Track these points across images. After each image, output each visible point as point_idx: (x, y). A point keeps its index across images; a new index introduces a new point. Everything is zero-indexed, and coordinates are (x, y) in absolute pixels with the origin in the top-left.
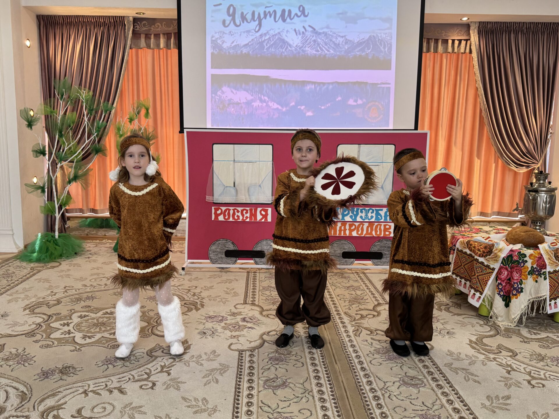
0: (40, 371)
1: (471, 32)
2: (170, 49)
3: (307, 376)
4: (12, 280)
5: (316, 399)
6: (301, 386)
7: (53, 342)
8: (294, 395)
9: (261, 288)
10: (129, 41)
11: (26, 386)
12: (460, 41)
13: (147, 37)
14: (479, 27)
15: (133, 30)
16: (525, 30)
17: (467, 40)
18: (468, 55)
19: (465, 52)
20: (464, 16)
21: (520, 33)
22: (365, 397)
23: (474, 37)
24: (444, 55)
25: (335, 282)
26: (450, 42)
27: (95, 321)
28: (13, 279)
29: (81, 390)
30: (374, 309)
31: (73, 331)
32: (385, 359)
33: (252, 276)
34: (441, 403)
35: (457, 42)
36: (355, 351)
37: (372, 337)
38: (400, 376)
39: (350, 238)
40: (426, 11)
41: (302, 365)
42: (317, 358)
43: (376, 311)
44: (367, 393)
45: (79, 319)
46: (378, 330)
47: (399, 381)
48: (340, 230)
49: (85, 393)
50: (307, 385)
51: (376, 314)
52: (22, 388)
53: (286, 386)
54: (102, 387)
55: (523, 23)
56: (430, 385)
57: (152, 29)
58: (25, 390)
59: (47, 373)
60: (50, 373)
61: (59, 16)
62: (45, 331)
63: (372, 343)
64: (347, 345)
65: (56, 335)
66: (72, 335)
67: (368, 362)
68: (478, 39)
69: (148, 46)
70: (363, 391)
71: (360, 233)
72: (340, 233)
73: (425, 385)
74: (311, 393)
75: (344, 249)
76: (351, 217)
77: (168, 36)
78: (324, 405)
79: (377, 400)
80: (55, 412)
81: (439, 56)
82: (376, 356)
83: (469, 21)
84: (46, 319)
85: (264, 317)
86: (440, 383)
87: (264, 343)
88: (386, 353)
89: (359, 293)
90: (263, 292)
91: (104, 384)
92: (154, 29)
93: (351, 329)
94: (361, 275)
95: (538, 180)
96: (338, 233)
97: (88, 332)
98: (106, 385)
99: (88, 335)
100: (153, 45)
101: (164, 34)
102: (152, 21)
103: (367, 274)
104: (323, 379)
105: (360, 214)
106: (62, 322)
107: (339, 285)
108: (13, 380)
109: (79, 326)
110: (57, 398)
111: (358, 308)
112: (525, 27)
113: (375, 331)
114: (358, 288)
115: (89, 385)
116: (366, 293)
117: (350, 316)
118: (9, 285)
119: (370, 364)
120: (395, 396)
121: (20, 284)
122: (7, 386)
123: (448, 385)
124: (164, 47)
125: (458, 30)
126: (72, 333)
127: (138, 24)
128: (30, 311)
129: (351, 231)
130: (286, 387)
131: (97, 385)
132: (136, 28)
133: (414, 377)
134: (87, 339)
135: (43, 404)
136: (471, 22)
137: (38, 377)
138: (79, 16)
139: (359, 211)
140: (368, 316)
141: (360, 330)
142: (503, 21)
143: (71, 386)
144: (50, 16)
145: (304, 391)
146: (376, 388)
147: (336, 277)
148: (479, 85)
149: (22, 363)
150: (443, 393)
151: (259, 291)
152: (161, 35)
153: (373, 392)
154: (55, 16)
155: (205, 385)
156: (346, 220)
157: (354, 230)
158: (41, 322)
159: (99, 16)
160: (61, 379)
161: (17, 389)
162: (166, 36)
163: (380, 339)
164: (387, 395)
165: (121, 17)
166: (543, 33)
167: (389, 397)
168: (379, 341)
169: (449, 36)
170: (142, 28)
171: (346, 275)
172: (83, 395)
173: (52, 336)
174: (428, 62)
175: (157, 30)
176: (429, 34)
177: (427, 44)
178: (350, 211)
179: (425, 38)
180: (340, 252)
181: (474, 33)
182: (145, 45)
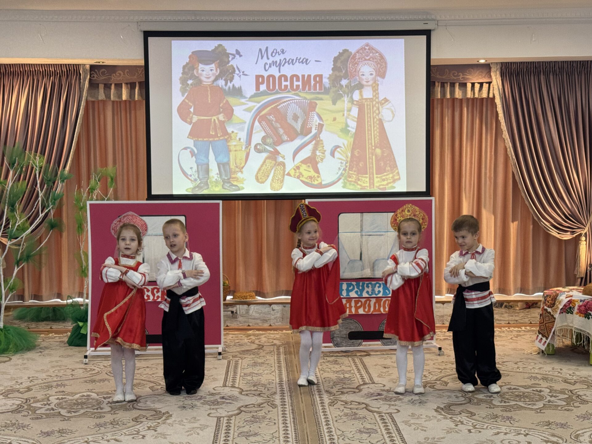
1: (492, 74)
2: (134, 100)
10: (84, 93)
12: (481, 84)
13: (107, 87)
14: (501, 68)
15: (90, 79)
16: (558, 70)
17: (489, 84)
19: (488, 97)
20: (481, 59)
21: (551, 73)
23: (496, 80)
24: (464, 100)
26: (469, 86)
35: (477, 86)
39: (357, 316)
55: (555, 62)
57: (113, 78)
68: (501, 83)
69: (108, 98)
71: (366, 310)
75: (350, 329)
76: (356, 292)
77: (131, 85)
81: (459, 101)
83: (488, 62)
92: (115, 78)
100: (114, 96)
101: (127, 84)
102: (112, 69)
105: (366, 289)
112: (557, 67)
124: (127, 99)
125: (478, 72)
127: (96, 73)
129: (357, 308)
132: (94, 77)
136: (492, 63)
138: (24, 64)
139: (365, 285)
142: (530, 61)
148: (506, 135)
152: (123, 85)
156: (352, 296)
157: (360, 307)
159: (49, 65)
162: (129, 86)
165: (76, 65)
166: (580, 74)
169: (467, 79)
170: (100, 78)
174: (445, 110)
175: (118, 79)
176: (444, 77)
177: (443, 88)
178: (355, 287)
179: (438, 82)
180: (346, 332)
181: (496, 76)
182: (103, 96)
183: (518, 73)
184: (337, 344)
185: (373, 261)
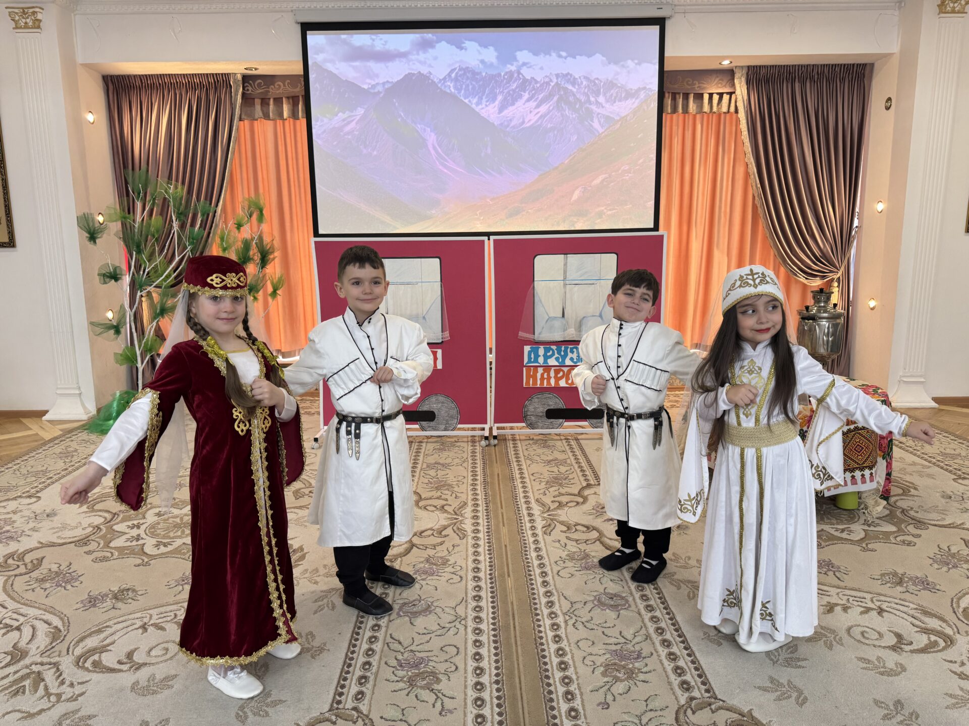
0: (87, 597)
1: (735, 81)
2: (298, 119)
3: (464, 596)
4: (71, 461)
5: (470, 630)
6: (453, 612)
7: (112, 553)
8: (439, 624)
9: (425, 466)
10: (237, 110)
11: (62, 619)
12: (721, 95)
13: (265, 102)
14: (747, 74)
15: (243, 94)
16: (816, 76)
17: (731, 94)
18: (735, 115)
19: (728, 112)
20: (725, 58)
21: (808, 80)
22: (539, 626)
23: (741, 89)
24: (698, 116)
25: (532, 453)
26: (706, 97)
27: (178, 520)
28: (73, 459)
29: (139, 623)
30: (579, 494)
31: (144, 536)
32: (580, 569)
33: (416, 447)
34: (647, 632)
35: (716, 98)
36: (540, 557)
37: (568, 535)
38: (595, 594)
39: (557, 390)
40: (667, 54)
41: (459, 579)
42: (483, 570)
43: (582, 497)
44: (544, 619)
45: (156, 518)
46: (579, 524)
47: (593, 601)
48: (542, 379)
49: (144, 628)
50: (461, 611)
51: (580, 500)
52: (56, 622)
53: (430, 612)
54: (169, 619)
55: (813, 65)
56: (637, 606)
57: (271, 90)
58: (60, 625)
59: (95, 599)
60: (99, 600)
61: (135, 76)
62: (103, 537)
63: (566, 545)
64: (530, 548)
65: (119, 542)
66: (141, 542)
67: (555, 572)
68: (746, 93)
69: (266, 116)
70: (538, 617)
72: (542, 383)
73: (630, 606)
74: (463, 622)
75: (549, 405)
76: (557, 359)
77: (294, 100)
78: (478, 638)
79: (556, 630)
80: (96, 657)
81: (691, 117)
82: (569, 564)
83: (732, 65)
84: (108, 519)
85: (420, 510)
86: (652, 602)
87: (412, 548)
88: (582, 559)
89: (563, 469)
90: (426, 472)
91: (172, 614)
92: (273, 91)
93: (539, 524)
94: (573, 443)
95: (817, 301)
96: (539, 382)
97: (164, 537)
98: (176, 615)
99: (163, 541)
100: (274, 114)
101: (288, 98)
102: (269, 79)
103: (581, 441)
104: (484, 600)
105: (570, 355)
106: (130, 523)
107: (537, 458)
108: (45, 610)
109: (154, 528)
110: (102, 636)
111: (557, 493)
112: (815, 71)
113: (575, 526)
114: (564, 462)
115: (151, 616)
116: (573, 470)
117: (543, 505)
118: (66, 469)
119: (556, 577)
120: (583, 623)
121: (82, 467)
122: (36, 619)
123: (662, 606)
124: (289, 117)
125: (717, 79)
126: (142, 539)
127: (250, 84)
128: (88, 508)
129: (557, 379)
130: (430, 614)
131: (162, 615)
132: (248, 90)
133: (616, 595)
134: (162, 547)
135: (81, 645)
136: (736, 67)
137: (82, 605)
139: (569, 350)
140: (568, 505)
141: (553, 526)
142: (783, 64)
143: (126, 617)
144: (122, 76)
145: (455, 618)
146: (559, 612)
147: (535, 447)
148: (749, 159)
149: (63, 584)
150: (652, 618)
151: (421, 470)
152: (284, 99)
153: (552, 618)
154: (129, 76)
155: (315, 612)
156: (550, 364)
157: (561, 378)
158: (101, 524)
159: (193, 74)
160: (113, 608)
161: (49, 624)
162: (291, 100)
163: (578, 538)
164: (571, 622)
165: (225, 74)
166: (842, 80)
167: (574, 625)
168: (577, 541)
169: (704, 88)
170: (256, 90)
171: (551, 443)
172: (140, 631)
173: (112, 545)
174: (675, 128)
175: (277, 92)
176: (676, 86)
177: (673, 101)
178: (556, 351)
179: (669, 92)
180: (542, 409)
181: (740, 83)
182: (261, 114)
183: (768, 80)
184: (531, 424)
185: (579, 319)
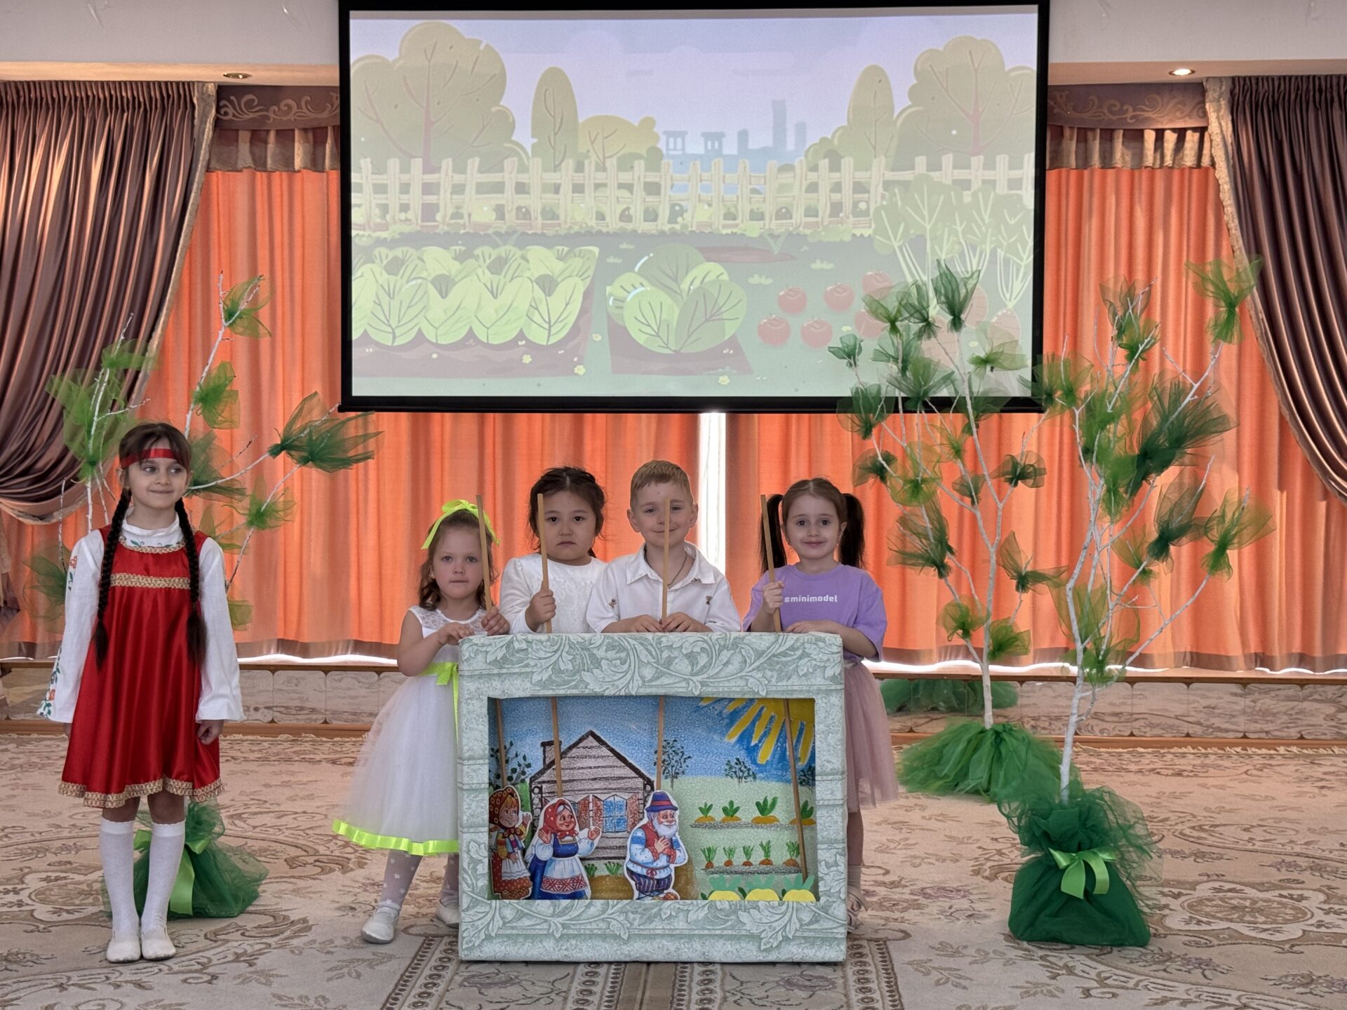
1: (1207, 106)
2: (323, 171)
3: (569, 971)
5: (571, 1000)
6: (547, 986)
8: (523, 995)
10: (202, 152)
12: (1181, 133)
13: (258, 137)
14: (1232, 92)
17: (1201, 131)
18: (1210, 174)
19: (1199, 166)
20: (1177, 64)
22: (681, 1000)
26: (1150, 136)
29: (51, 984)
31: (30, 902)
35: (1170, 138)
44: (691, 995)
45: (44, 884)
49: (61, 986)
50: (560, 984)
54: (98, 980)
56: (845, 989)
57: (272, 115)
66: (26, 908)
68: (1231, 129)
69: (260, 164)
70: (683, 993)
73: (834, 988)
74: (563, 994)
77: (316, 135)
79: (706, 1004)
83: (1194, 76)
86: (872, 985)
91: (102, 976)
92: (276, 116)
97: (65, 903)
98: (108, 978)
99: (65, 908)
100: (274, 161)
101: (305, 130)
102: (271, 94)
109: (44, 894)
115: (69, 978)
120: (751, 1000)
123: (886, 989)
124: (306, 167)
125: (1172, 103)
126: (27, 905)
127: (231, 102)
130: (511, 985)
131: (86, 978)
132: (226, 114)
134: (64, 913)
143: (30, 978)
145: (550, 991)
146: (717, 990)
150: (864, 999)
152: (297, 132)
153: (705, 994)
155: (330, 980)
159: (120, 83)
162: (310, 135)
164: (732, 999)
165: (183, 83)
167: (736, 1001)
169: (1147, 119)
170: (242, 115)
172: (57, 990)
175: (285, 119)
176: (1086, 116)
177: (1082, 145)
181: (1218, 111)
182: (249, 162)
183: (1276, 105)
